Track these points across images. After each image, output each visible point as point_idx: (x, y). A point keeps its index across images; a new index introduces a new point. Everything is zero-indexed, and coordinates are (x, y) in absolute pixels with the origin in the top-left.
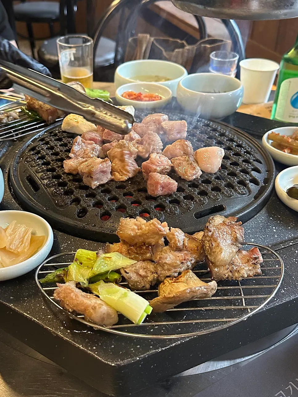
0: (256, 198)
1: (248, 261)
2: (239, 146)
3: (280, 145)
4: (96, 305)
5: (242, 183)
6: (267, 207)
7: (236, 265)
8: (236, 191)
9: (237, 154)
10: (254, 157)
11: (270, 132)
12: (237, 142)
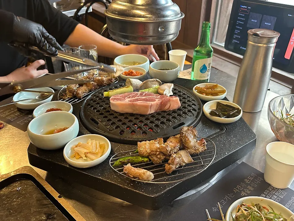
0: (197, 117)
1: (201, 145)
2: (180, 92)
3: (201, 92)
4: (144, 172)
5: (189, 111)
6: (202, 121)
7: (196, 147)
8: (187, 115)
9: (184, 98)
10: (192, 99)
11: (195, 86)
12: (182, 93)
